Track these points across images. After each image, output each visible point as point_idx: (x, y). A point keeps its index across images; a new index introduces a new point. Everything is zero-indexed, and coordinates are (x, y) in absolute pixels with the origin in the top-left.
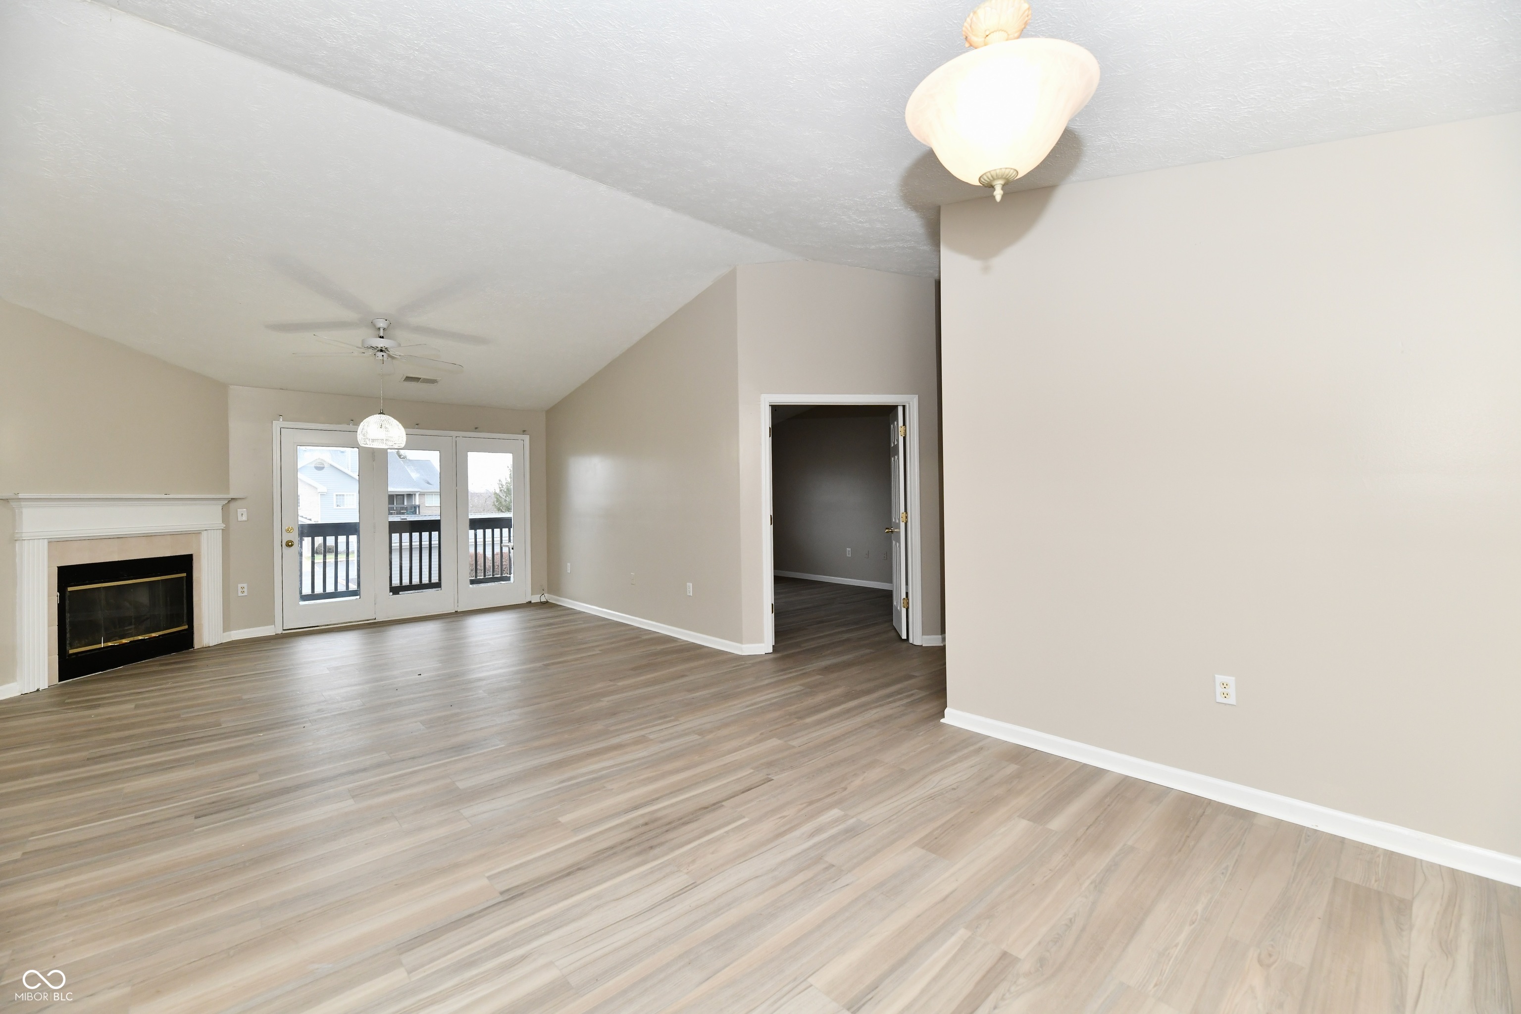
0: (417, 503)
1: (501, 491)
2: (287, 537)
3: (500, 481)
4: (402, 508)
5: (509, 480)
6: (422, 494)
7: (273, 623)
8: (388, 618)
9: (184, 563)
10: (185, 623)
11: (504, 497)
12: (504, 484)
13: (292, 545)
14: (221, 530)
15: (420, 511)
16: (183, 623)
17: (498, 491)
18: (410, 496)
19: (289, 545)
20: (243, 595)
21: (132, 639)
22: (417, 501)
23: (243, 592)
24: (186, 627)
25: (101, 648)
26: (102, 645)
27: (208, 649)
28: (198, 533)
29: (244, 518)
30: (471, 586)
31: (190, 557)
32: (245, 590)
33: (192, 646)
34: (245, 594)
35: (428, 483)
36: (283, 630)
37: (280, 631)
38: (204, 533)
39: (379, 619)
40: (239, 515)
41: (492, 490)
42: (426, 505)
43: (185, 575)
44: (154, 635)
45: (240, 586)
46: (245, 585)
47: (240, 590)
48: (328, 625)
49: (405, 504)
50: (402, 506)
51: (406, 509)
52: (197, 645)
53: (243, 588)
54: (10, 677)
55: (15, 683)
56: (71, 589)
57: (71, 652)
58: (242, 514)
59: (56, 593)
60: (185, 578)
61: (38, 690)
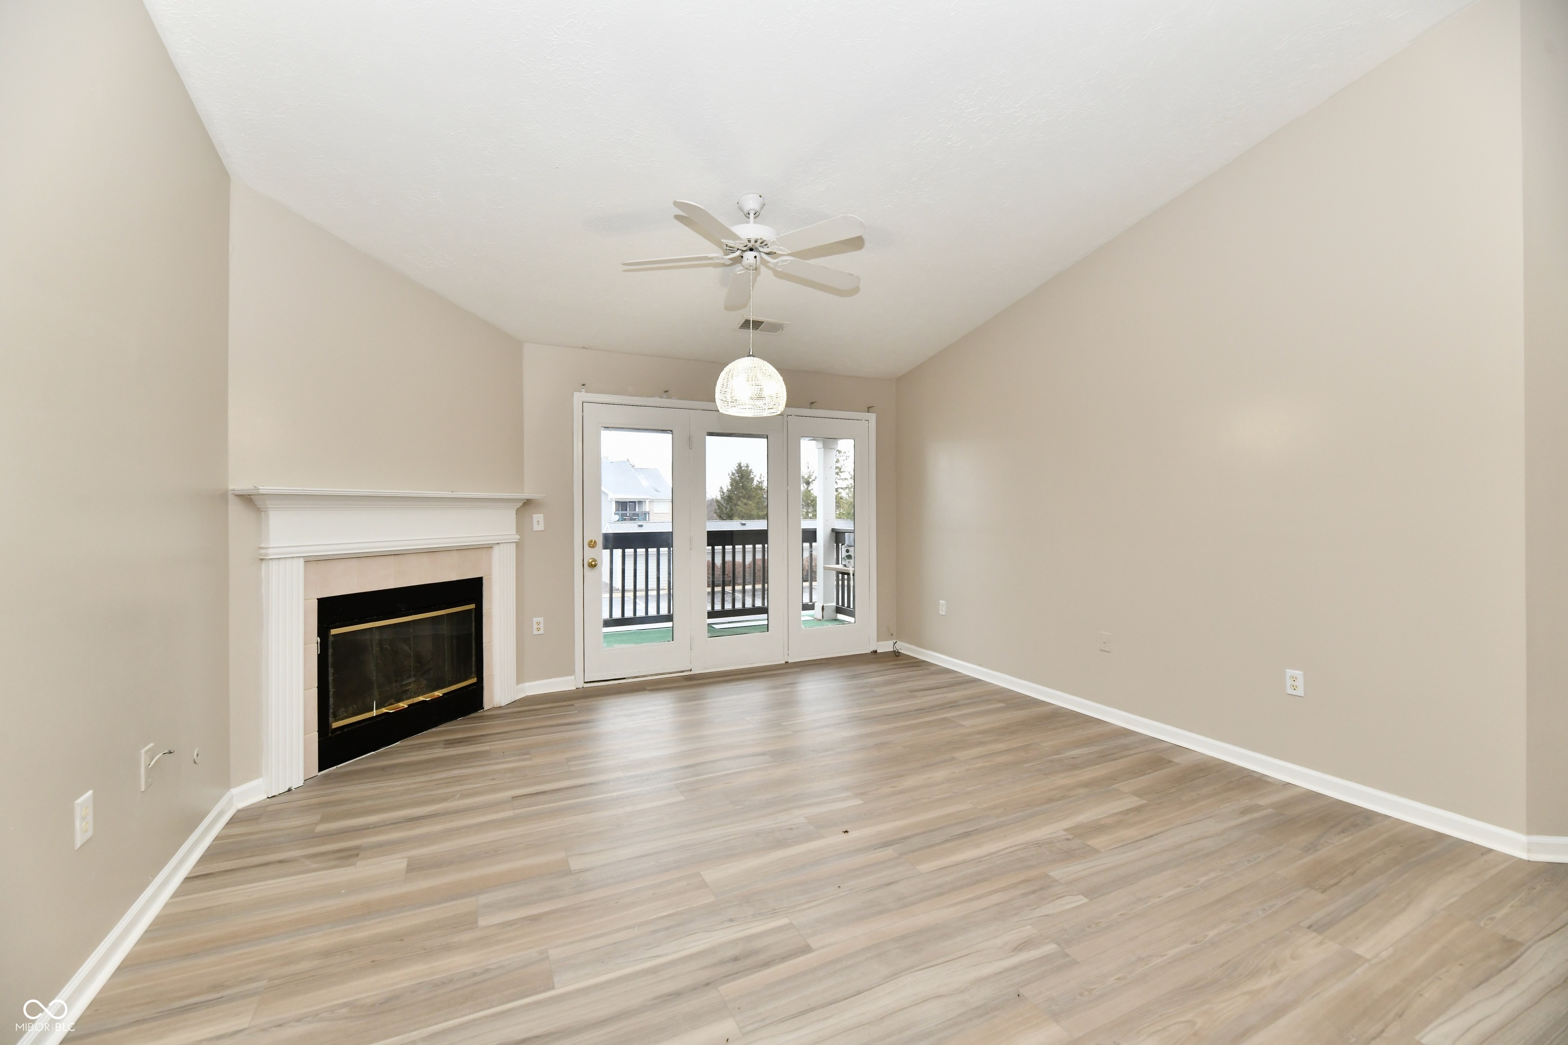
0: (647, 510)
1: (722, 498)
2: (590, 554)
3: (721, 488)
4: (634, 515)
5: (730, 488)
6: (651, 501)
7: (572, 672)
9: (473, 590)
10: (473, 675)
11: (725, 505)
12: (725, 491)
13: (595, 565)
14: (515, 544)
15: (650, 518)
16: (471, 675)
17: (719, 498)
18: (640, 502)
19: (592, 565)
20: (539, 633)
21: (411, 701)
22: (647, 507)
23: (538, 629)
24: (474, 680)
25: (373, 718)
26: (375, 713)
27: (500, 712)
28: (489, 547)
29: (541, 527)
31: (479, 581)
32: (542, 626)
33: (481, 706)
34: (541, 632)
35: (657, 491)
36: (585, 682)
37: (582, 686)
38: (496, 548)
39: (696, 671)
40: (536, 523)
41: (714, 497)
42: (655, 512)
43: (473, 606)
44: (438, 693)
45: (535, 620)
46: (541, 619)
47: (535, 626)
48: (636, 677)
49: (637, 510)
50: (634, 512)
51: (638, 515)
52: (487, 704)
53: (538, 623)
54: (253, 771)
55: (260, 780)
56: (334, 632)
57: (335, 725)
58: (538, 521)
59: (315, 639)
60: (474, 611)
61: (290, 790)
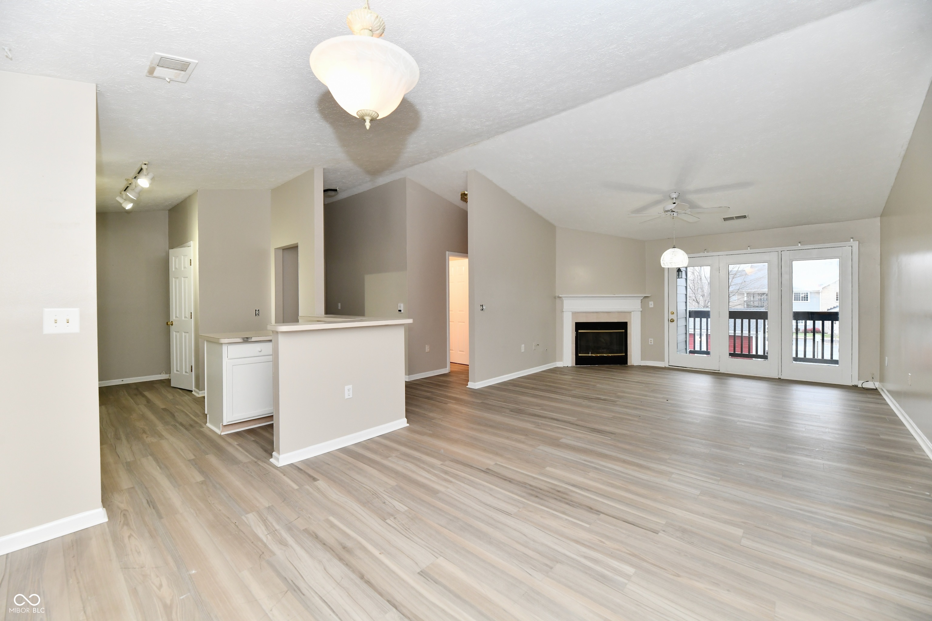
2: (671, 317)
7: (663, 361)
8: (727, 372)
9: (624, 326)
10: (624, 353)
13: (674, 321)
14: (641, 312)
19: (671, 321)
20: (651, 344)
21: (601, 355)
23: (651, 343)
24: (624, 354)
25: (589, 356)
26: (590, 355)
27: (633, 367)
28: (630, 312)
29: (651, 307)
30: (794, 362)
31: (627, 323)
33: (627, 363)
36: (669, 366)
37: (667, 366)
38: (633, 312)
39: (721, 371)
40: (650, 305)
43: (624, 331)
44: (610, 355)
45: (650, 339)
46: (652, 339)
47: (649, 341)
48: (691, 368)
52: (629, 364)
53: (651, 341)
54: (561, 360)
55: (561, 362)
56: (579, 331)
57: (579, 355)
58: (651, 304)
59: (574, 333)
60: (624, 332)
61: (568, 366)
